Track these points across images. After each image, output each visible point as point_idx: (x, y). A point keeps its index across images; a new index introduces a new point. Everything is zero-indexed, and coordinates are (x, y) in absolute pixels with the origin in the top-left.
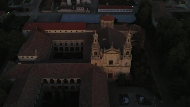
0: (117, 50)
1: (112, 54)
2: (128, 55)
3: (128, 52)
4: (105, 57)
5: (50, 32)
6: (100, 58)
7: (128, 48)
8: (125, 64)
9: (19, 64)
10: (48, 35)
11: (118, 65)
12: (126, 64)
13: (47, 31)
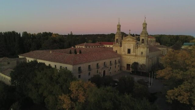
0: (134, 38)
1: (129, 41)
2: (143, 43)
3: (143, 40)
4: (124, 45)
5: (106, 46)
6: (119, 45)
7: (143, 35)
8: (140, 53)
9: (72, 47)
10: (104, 48)
11: (134, 54)
12: (142, 53)
13: (105, 45)
